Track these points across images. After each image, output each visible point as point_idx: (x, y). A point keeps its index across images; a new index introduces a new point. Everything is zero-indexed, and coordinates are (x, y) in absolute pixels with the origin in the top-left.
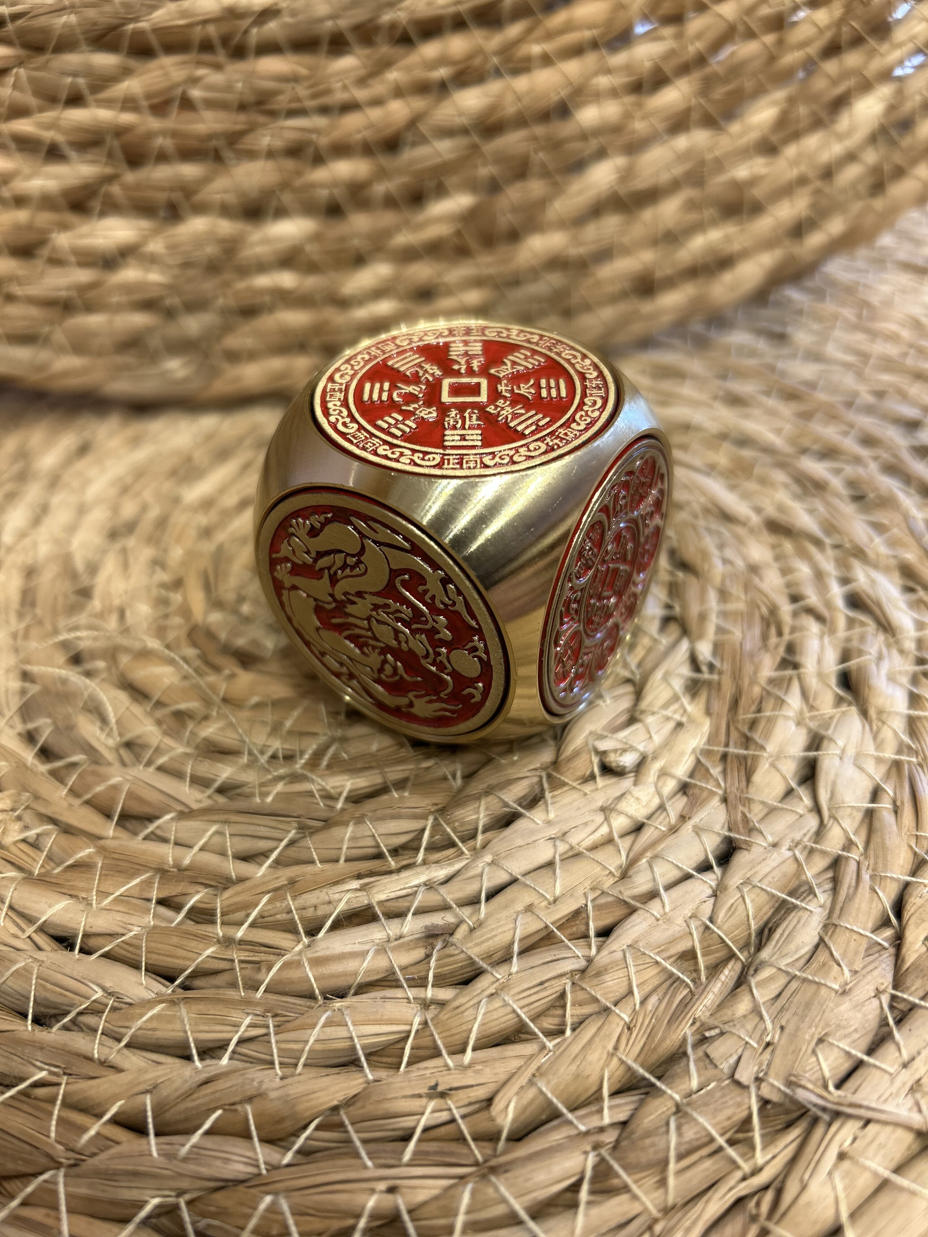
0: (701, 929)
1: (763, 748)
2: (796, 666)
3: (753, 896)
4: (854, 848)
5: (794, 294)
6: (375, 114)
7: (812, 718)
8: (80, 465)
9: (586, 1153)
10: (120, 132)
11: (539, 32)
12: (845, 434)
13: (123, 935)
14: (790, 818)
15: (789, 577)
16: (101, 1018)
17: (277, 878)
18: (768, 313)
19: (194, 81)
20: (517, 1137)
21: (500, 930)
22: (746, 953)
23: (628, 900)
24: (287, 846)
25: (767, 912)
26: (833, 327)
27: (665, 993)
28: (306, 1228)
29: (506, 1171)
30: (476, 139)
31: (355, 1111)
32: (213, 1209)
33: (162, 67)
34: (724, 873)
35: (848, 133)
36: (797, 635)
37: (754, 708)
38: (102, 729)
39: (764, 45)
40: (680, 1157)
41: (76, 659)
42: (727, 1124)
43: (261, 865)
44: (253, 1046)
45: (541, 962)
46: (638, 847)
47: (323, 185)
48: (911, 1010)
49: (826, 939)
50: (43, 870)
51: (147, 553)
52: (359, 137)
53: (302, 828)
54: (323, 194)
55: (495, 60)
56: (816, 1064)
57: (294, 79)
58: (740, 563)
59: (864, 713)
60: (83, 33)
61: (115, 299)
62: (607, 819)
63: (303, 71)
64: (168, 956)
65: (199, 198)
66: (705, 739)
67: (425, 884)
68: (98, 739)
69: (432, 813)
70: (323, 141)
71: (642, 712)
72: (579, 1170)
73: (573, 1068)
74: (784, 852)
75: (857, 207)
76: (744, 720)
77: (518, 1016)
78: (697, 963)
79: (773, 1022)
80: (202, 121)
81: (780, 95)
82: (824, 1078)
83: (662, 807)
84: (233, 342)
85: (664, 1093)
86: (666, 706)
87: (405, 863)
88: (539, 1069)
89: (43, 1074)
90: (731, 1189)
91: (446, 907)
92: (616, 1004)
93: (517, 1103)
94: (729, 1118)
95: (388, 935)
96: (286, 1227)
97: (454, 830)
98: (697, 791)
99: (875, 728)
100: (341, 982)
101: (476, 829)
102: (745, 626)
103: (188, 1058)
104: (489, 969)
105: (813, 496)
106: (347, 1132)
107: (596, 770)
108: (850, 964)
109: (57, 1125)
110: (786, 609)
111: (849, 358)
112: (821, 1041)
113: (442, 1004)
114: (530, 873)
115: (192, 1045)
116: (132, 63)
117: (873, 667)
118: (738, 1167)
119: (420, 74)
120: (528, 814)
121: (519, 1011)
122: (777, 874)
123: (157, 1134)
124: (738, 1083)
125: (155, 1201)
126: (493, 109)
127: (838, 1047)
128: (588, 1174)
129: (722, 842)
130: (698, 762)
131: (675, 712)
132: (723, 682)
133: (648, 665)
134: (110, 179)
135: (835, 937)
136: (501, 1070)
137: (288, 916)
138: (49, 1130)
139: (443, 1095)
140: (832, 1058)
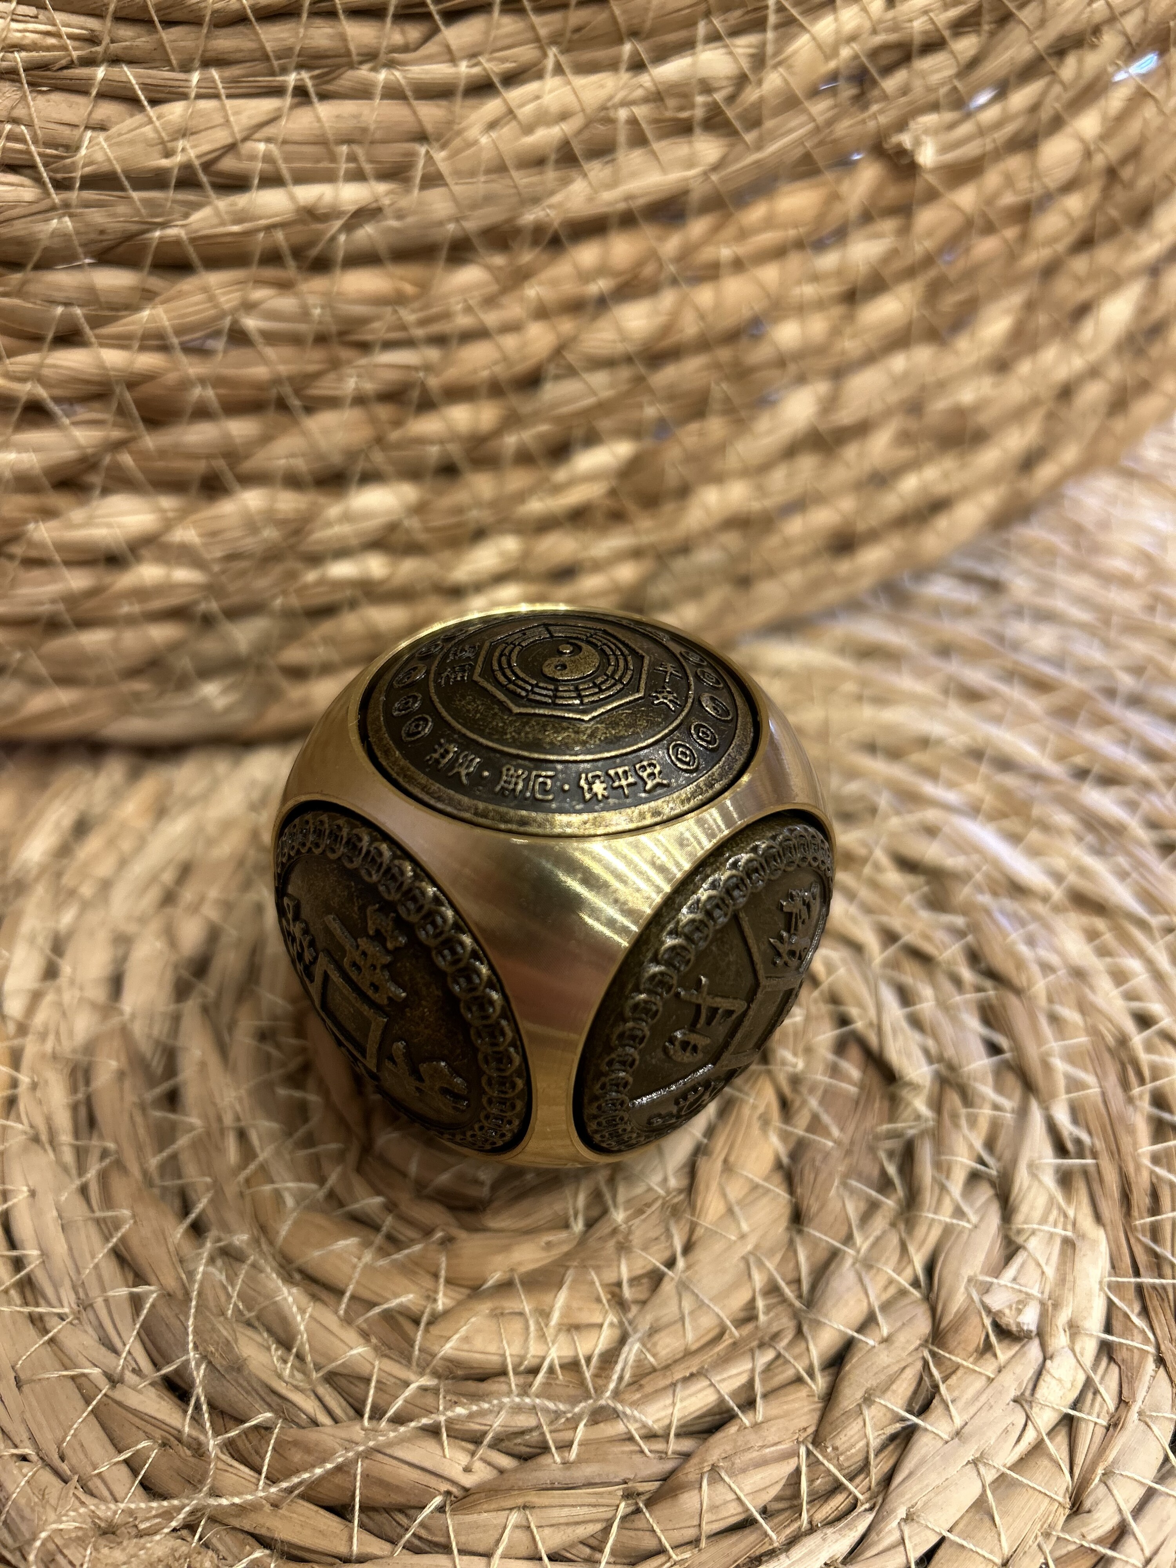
6: (509, 343)
10: (136, 381)
11: (730, 231)
15: (1126, 986)
19: (249, 307)
23: (1093, 1546)
24: (622, 1529)
26: (1053, 567)
30: (642, 370)
33: (205, 289)
35: (1092, 344)
37: (1149, 1205)
38: (283, 1359)
46: (1081, 1457)
47: (433, 440)
52: (485, 374)
53: (630, 1496)
54: (434, 451)
55: (672, 268)
57: (398, 300)
58: (1061, 967)
60: (84, 243)
61: (126, 609)
62: (1029, 1417)
63: (409, 289)
65: (249, 465)
66: (1107, 1266)
68: (280, 1376)
70: (437, 381)
71: (1020, 1234)
76: (1143, 1225)
80: (262, 361)
81: (1016, 299)
83: (1088, 1383)
84: (297, 654)
86: (1044, 1218)
87: (789, 1532)
97: (840, 1468)
98: (1125, 1354)
102: (1098, 1071)
105: (1113, 847)
107: (992, 1336)
110: (1137, 1039)
111: (1084, 615)
114: (957, 1524)
116: (155, 282)
119: (570, 289)
120: (925, 1425)
126: (666, 329)
130: (1110, 1303)
131: (1057, 1224)
132: (1102, 1170)
134: (116, 446)
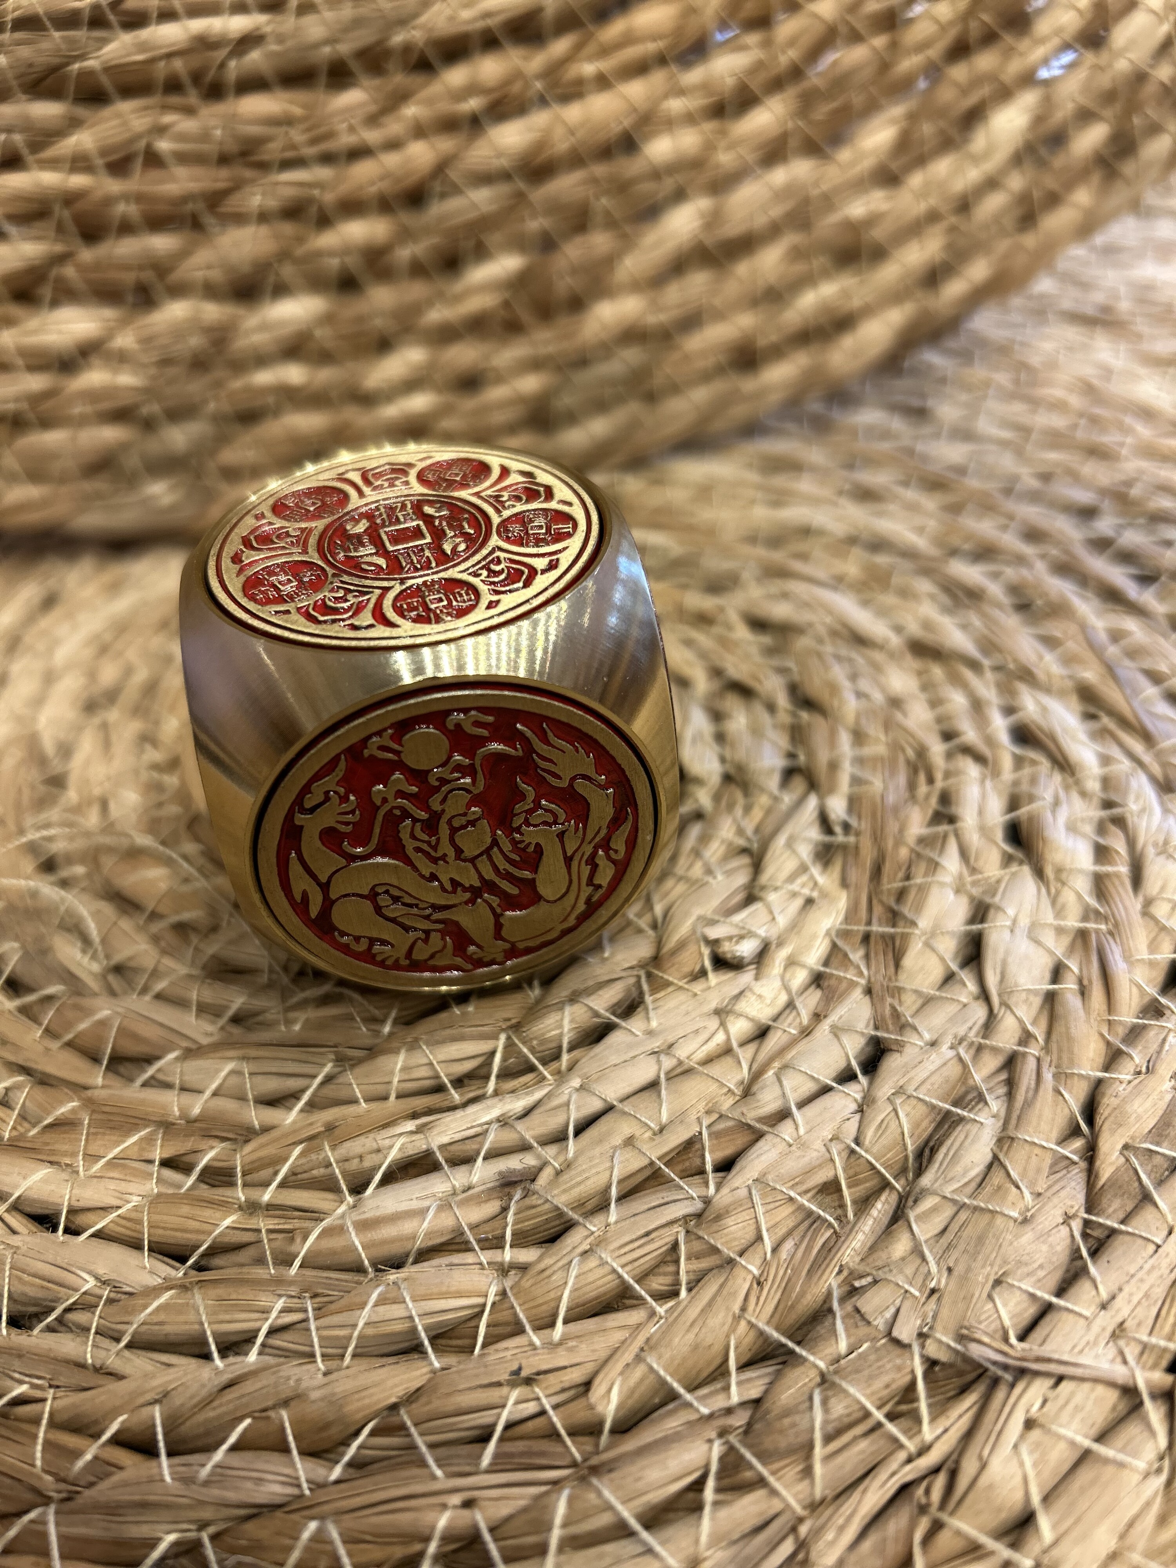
0: (845, 1154)
1: (913, 924)
2: (952, 820)
3: (908, 1108)
4: (1033, 1041)
5: (932, 358)
6: (391, 160)
7: (974, 883)
8: (44, 623)
9: (710, 1441)
10: (70, 198)
11: (591, 48)
12: (1004, 528)
13: (119, 1207)
14: (951, 1009)
15: (940, 710)
16: (94, 1313)
17: (311, 1124)
18: (904, 383)
19: (161, 130)
20: (625, 1427)
21: (594, 1171)
22: (903, 1181)
23: (752, 1123)
24: (323, 1084)
25: (927, 1127)
26: (985, 397)
27: (803, 1237)
28: (363, 1559)
29: (610, 1471)
30: (521, 185)
31: (421, 1408)
32: (243, 1542)
33: (119, 115)
34: (871, 1083)
35: (986, 155)
36: (950, 781)
37: (901, 875)
38: (84, 952)
39: (874, 49)
40: (828, 1439)
41: (49, 866)
42: (885, 1393)
43: (290, 1109)
44: (288, 1335)
45: (646, 1207)
46: (762, 1056)
47: (331, 253)
48: (1108, 1237)
49: (1001, 1156)
50: (15, 1133)
51: (134, 727)
52: (373, 189)
53: (340, 1060)
54: (334, 263)
55: (539, 85)
56: (993, 1311)
57: (286, 121)
58: (878, 697)
59: (1039, 873)
60: (17, 77)
61: (77, 410)
62: (723, 1024)
63: (297, 111)
64: (176, 1230)
65: (176, 276)
66: (841, 917)
67: (498, 1120)
68: (80, 965)
69: (503, 1030)
70: (329, 198)
71: (763, 888)
72: (702, 1463)
73: (691, 1336)
74: (945, 1051)
75: (1003, 245)
76: (889, 890)
77: (620, 1277)
78: (841, 1197)
79: (938, 1263)
80: (173, 179)
81: (898, 111)
82: (1003, 1327)
83: (790, 1005)
84: (232, 455)
85: (805, 1360)
86: (791, 878)
87: (471, 1095)
88: (648, 1340)
89: (22, 1389)
90: (893, 1474)
91: (524, 1147)
92: (741, 1255)
93: (621, 1386)
94: (887, 1386)
95: (454, 1187)
96: (337, 1559)
97: (532, 1050)
98: (833, 982)
99: (1053, 891)
100: (396, 1249)
101: (560, 1048)
102: (887, 774)
103: (207, 1357)
104: (581, 1220)
105: (968, 607)
106: (409, 1435)
107: (708, 964)
108: (1031, 1185)
109: (44, 1450)
110: (937, 749)
111: (1006, 434)
112: (998, 1282)
113: (523, 1268)
114: (628, 1097)
115: (211, 1340)
116: (81, 111)
117: (1049, 815)
118: (901, 1446)
119: (446, 107)
120: (623, 1024)
121: (620, 1270)
122: (937, 1079)
123: (170, 1454)
124: (897, 1342)
125: (172, 1538)
126: (540, 146)
127: (1020, 1288)
128: (714, 1468)
129: (868, 1044)
130: (834, 946)
131: (803, 885)
132: (861, 845)
133: (768, 829)
134: (61, 259)
135: (1011, 1154)
136: (600, 1345)
137: (328, 1171)
138: (33, 1458)
139: (529, 1381)
140: (1012, 1304)
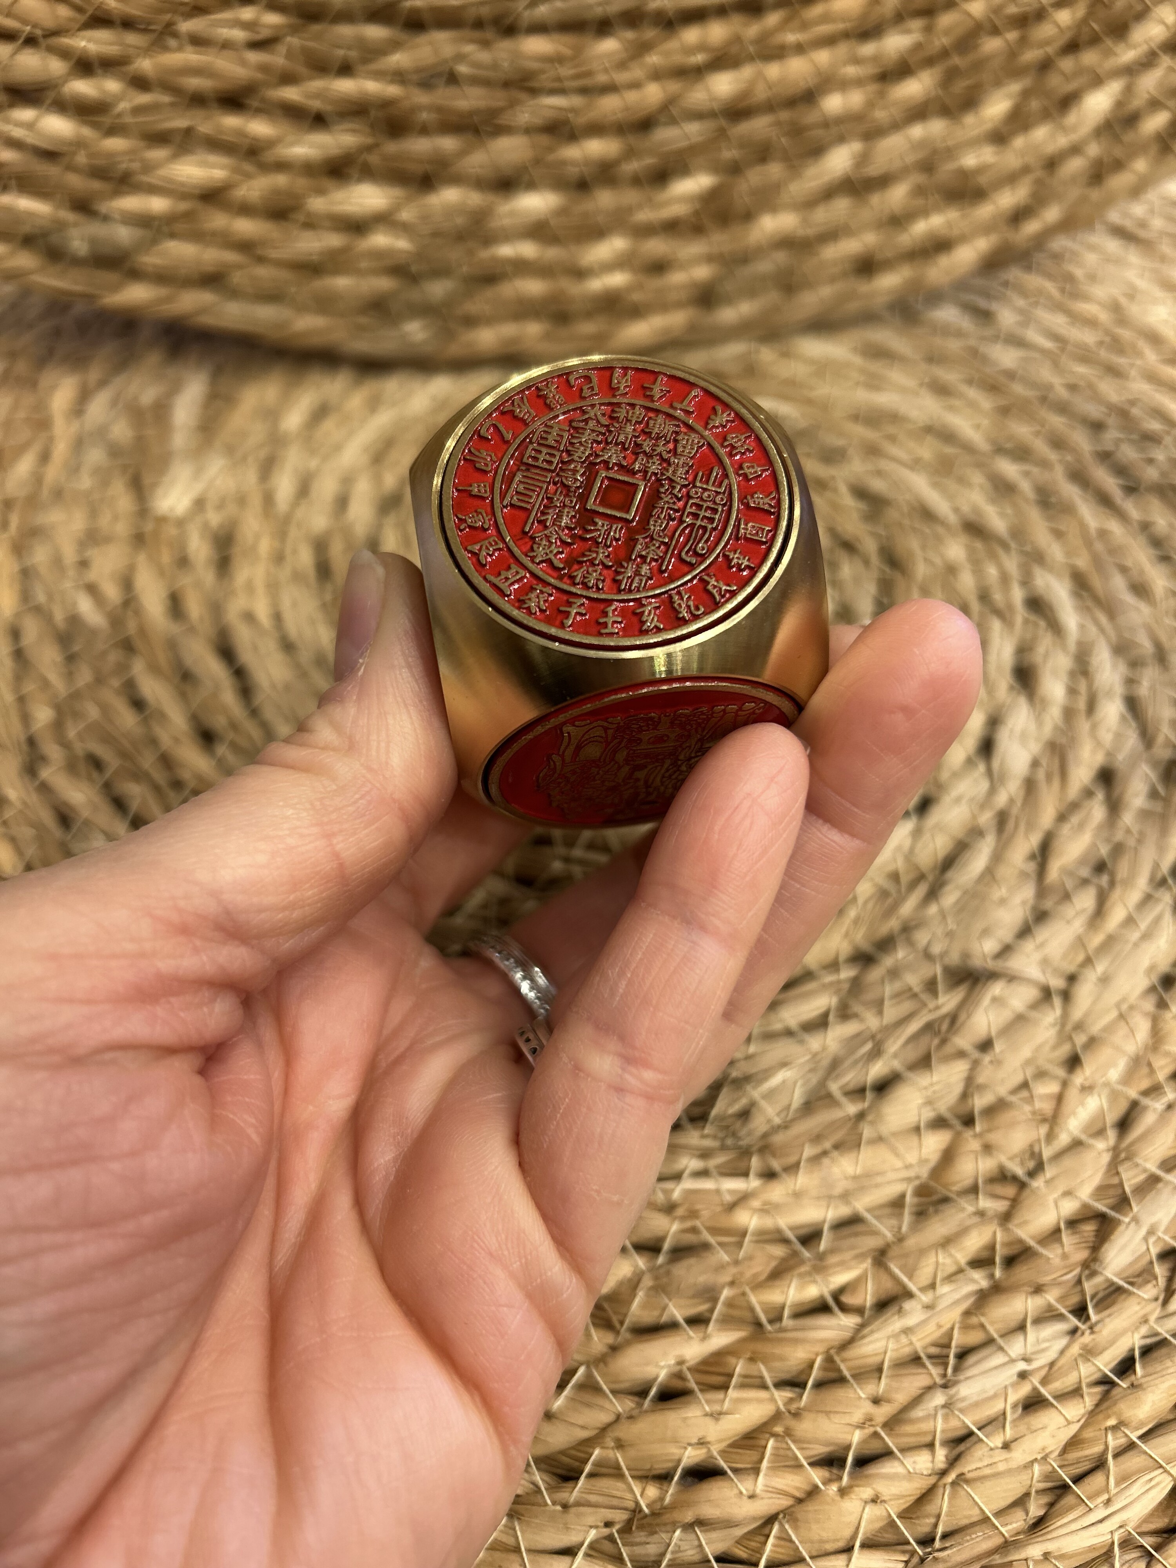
0: (904, 858)
4: (1016, 805)
6: (632, 97)
7: (992, 704)
9: (831, 995)
10: (386, 104)
12: (1038, 434)
14: (969, 781)
15: (980, 579)
19: (460, 58)
22: (934, 876)
25: (950, 849)
26: (1037, 305)
27: (879, 900)
30: (724, 123)
34: (921, 820)
35: (1075, 128)
39: (1007, 41)
40: (892, 998)
42: (923, 979)
47: (574, 163)
48: (1045, 915)
52: (614, 117)
54: (573, 171)
55: (751, 48)
56: (981, 946)
57: (557, 59)
59: (1031, 700)
60: (361, 7)
61: (364, 264)
63: (567, 52)
65: (454, 169)
70: (581, 120)
72: (828, 1005)
74: (964, 805)
75: (1074, 195)
78: (900, 881)
79: (953, 919)
80: (465, 97)
81: (1015, 87)
82: (986, 953)
84: (471, 307)
85: (882, 961)
90: (924, 1017)
99: (1038, 713)
108: (1007, 885)
112: (984, 932)
117: (1042, 662)
118: (927, 1005)
119: (679, 59)
122: (958, 821)
124: (929, 956)
126: (745, 94)
127: (995, 936)
128: (834, 1008)
134: (369, 149)
135: (998, 867)
140: (991, 943)
